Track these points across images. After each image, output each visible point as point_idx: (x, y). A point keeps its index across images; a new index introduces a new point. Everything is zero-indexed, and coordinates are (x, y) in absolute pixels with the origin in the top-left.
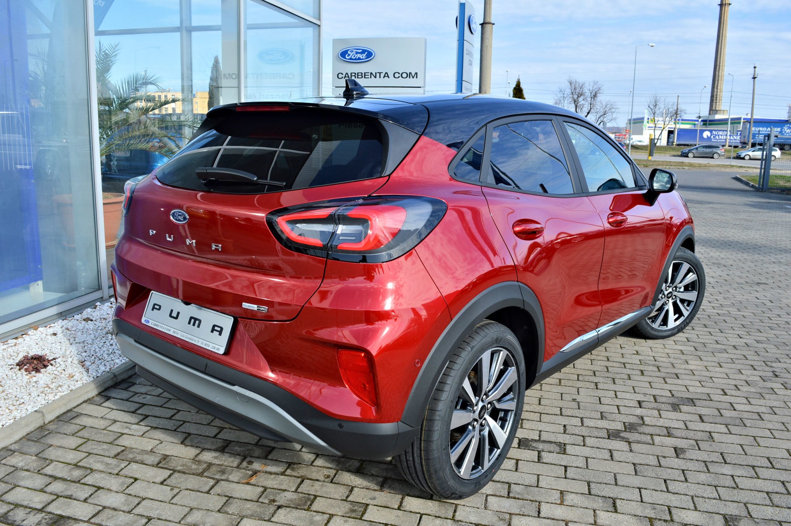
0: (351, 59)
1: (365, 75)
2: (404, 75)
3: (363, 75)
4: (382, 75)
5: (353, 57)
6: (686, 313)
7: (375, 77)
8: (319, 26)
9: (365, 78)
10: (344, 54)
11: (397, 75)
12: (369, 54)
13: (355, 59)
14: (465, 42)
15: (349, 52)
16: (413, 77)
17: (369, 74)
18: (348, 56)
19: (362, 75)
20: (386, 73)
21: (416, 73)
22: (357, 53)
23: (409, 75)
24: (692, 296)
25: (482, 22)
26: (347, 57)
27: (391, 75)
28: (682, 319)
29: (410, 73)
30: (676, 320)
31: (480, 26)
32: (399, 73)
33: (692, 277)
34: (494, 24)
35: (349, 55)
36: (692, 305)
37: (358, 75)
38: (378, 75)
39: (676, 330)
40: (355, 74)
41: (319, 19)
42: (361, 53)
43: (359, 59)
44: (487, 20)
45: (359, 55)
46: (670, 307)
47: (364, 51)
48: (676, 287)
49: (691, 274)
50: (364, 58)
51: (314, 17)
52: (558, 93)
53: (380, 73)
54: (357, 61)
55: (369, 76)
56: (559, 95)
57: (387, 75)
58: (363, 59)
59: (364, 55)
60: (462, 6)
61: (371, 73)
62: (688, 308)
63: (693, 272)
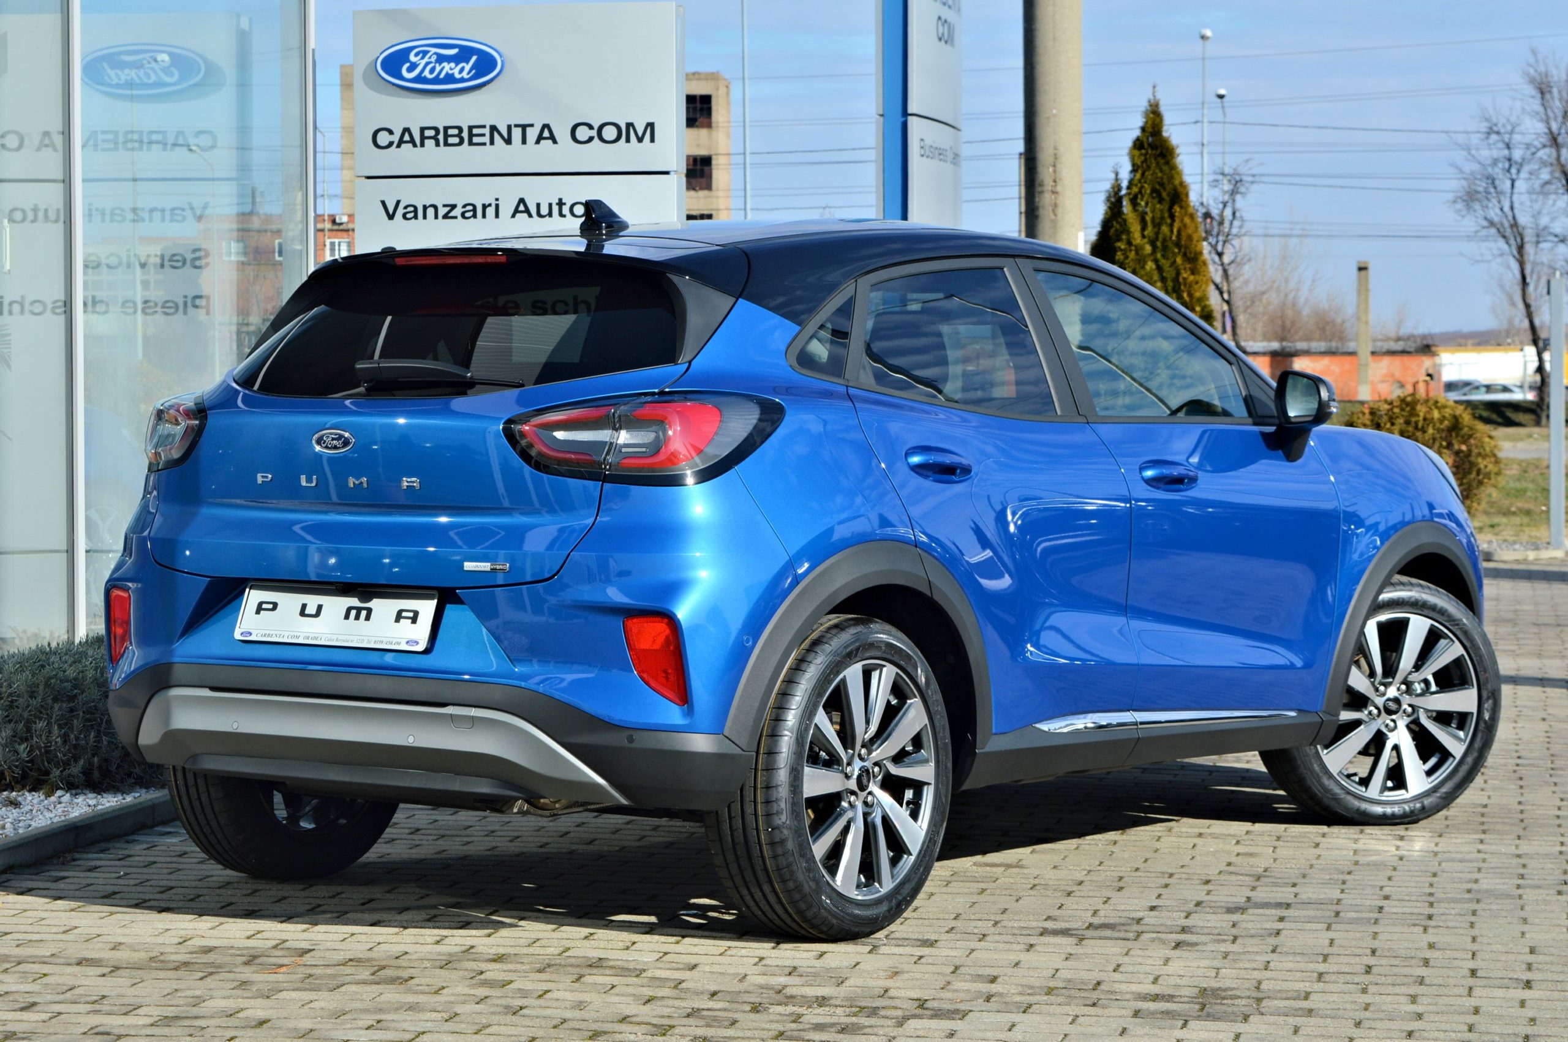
0: (419, 79)
1: (471, 135)
2: (610, 133)
3: (465, 135)
4: (532, 134)
5: (426, 73)
7: (508, 141)
9: (471, 143)
10: (393, 62)
11: (583, 133)
12: (485, 64)
13: (436, 80)
15: (412, 57)
16: (640, 140)
17: (487, 131)
18: (410, 70)
19: (459, 136)
20: (546, 126)
21: (651, 126)
22: (441, 59)
23: (626, 132)
26: (404, 73)
27: (562, 133)
29: (629, 125)
32: (591, 127)
35: (413, 66)
37: (446, 136)
38: (517, 133)
40: (437, 130)
42: (456, 59)
43: (450, 78)
45: (447, 67)
47: (464, 54)
50: (465, 75)
53: (524, 127)
54: (443, 86)
55: (487, 139)
57: (547, 134)
58: (462, 80)
59: (468, 67)
61: (493, 129)
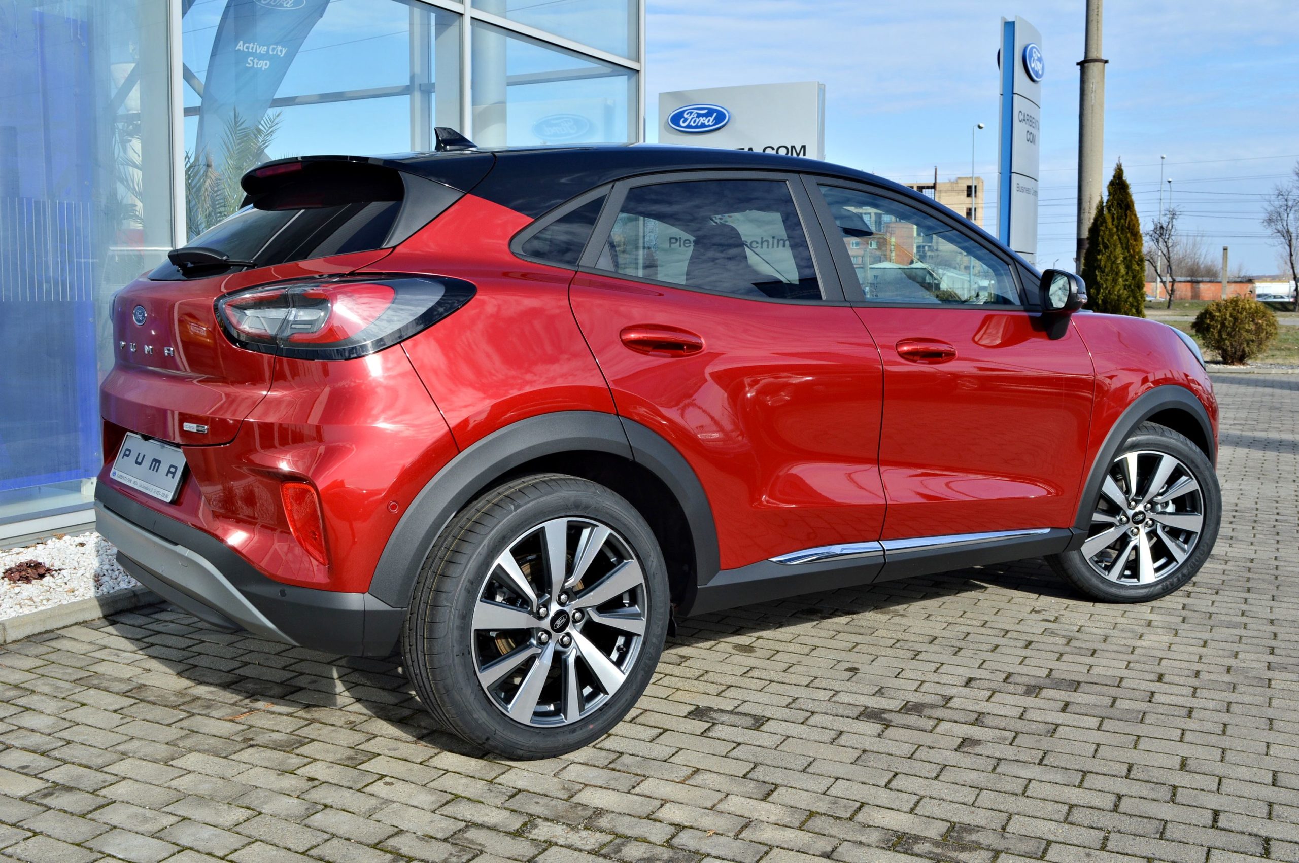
0: (689, 126)
2: (782, 151)
5: (692, 123)
6: (1181, 557)
8: (638, 71)
10: (677, 119)
11: (769, 152)
12: (720, 117)
13: (696, 127)
14: (1015, 97)
15: (685, 116)
16: (798, 154)
18: (684, 122)
21: (804, 147)
22: (699, 115)
23: (791, 151)
24: (1192, 522)
25: (1082, 58)
26: (681, 123)
28: (1172, 567)
29: (793, 147)
30: (1157, 570)
31: (1079, 67)
32: (773, 149)
33: (1187, 485)
34: (1106, 62)
35: (686, 120)
36: (1195, 540)
39: (1160, 586)
41: (638, 60)
42: (706, 115)
43: (703, 125)
44: (1093, 55)
45: (702, 119)
46: (1142, 541)
47: (710, 112)
48: (1153, 503)
49: (1184, 478)
50: (710, 123)
51: (629, 58)
52: (1273, 198)
54: (700, 130)
56: (1277, 204)
58: (709, 126)
59: (712, 119)
60: (1010, 27)
62: (1186, 546)
63: (1187, 474)
